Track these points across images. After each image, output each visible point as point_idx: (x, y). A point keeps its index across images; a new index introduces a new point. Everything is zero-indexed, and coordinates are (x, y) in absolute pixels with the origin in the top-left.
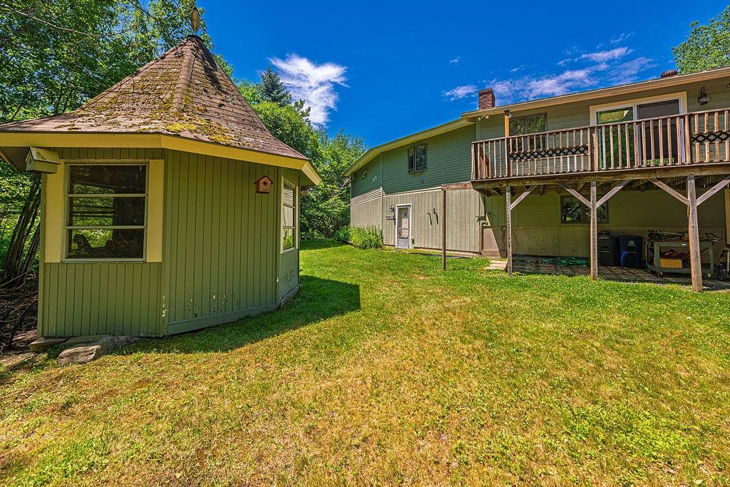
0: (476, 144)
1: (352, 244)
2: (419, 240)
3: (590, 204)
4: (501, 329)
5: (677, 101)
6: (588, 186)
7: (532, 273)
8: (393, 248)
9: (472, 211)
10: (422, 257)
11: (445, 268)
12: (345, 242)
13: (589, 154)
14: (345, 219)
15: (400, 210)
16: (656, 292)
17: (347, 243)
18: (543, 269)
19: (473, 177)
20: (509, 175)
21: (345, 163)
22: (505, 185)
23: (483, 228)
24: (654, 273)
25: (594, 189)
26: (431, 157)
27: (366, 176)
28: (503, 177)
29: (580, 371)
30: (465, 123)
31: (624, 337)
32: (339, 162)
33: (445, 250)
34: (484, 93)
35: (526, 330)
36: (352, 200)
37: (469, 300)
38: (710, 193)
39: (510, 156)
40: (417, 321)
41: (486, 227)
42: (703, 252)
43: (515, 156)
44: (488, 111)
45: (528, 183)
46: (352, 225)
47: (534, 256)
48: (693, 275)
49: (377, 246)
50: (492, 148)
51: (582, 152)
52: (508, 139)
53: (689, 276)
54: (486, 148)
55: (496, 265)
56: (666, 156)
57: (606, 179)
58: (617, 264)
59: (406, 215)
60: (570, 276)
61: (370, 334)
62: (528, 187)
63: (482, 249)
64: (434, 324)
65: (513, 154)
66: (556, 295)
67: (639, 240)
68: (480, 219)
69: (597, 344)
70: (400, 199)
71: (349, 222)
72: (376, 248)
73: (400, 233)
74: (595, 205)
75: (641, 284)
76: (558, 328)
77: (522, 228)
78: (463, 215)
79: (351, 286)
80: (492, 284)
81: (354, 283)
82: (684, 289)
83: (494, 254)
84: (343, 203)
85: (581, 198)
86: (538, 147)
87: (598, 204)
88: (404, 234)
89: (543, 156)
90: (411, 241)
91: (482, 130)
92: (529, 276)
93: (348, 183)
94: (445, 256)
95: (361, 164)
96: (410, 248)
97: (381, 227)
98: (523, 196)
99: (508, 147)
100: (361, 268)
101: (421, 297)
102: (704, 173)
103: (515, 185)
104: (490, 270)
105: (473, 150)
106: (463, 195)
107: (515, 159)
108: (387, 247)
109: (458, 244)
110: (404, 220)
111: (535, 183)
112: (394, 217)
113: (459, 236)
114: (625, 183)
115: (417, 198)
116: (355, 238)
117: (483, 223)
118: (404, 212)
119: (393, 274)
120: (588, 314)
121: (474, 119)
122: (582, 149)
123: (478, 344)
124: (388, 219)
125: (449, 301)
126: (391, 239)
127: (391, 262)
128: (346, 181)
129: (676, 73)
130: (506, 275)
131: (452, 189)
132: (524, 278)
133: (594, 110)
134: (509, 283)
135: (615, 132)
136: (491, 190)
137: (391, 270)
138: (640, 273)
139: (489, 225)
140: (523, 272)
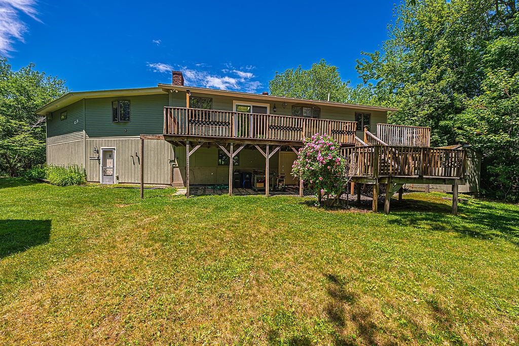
0: (167, 109)
1: (48, 182)
2: (123, 177)
3: (229, 155)
4: (174, 233)
5: (266, 108)
6: (229, 144)
7: (201, 195)
8: (98, 184)
9: (166, 155)
10: (124, 190)
11: (143, 197)
12: (40, 180)
13: (230, 127)
14: (40, 157)
15: (105, 152)
16: (253, 199)
17: (42, 182)
18: (207, 192)
19: (165, 132)
20: (188, 134)
21: (38, 101)
22: (186, 140)
23: (173, 167)
24: (254, 190)
25: (232, 147)
26: (133, 111)
27: (66, 117)
28: (185, 134)
29: (213, 246)
30: (161, 91)
31: (236, 223)
32: (29, 98)
33: (143, 184)
34: (176, 74)
35: (189, 230)
36: (48, 140)
37: (157, 217)
38: (273, 153)
39: (189, 121)
40: (110, 240)
41: (175, 167)
42: (270, 180)
43: (192, 122)
44: (178, 87)
45: (199, 140)
46: (49, 164)
47: (203, 185)
48: (266, 190)
49: (79, 183)
50: (178, 113)
51: (227, 126)
52: (188, 110)
53: (265, 190)
54: (174, 113)
55: (181, 192)
56: (260, 134)
57: (237, 142)
58: (242, 187)
59: (111, 156)
60: (220, 195)
61: (57, 262)
62: (200, 142)
63: (173, 182)
64: (126, 239)
65: (191, 120)
66: (211, 206)
67: (250, 174)
68: (171, 161)
69: (224, 230)
70: (104, 143)
71: (45, 161)
72: (79, 184)
73: (104, 172)
74: (232, 155)
75: (249, 196)
76: (207, 225)
77: (197, 168)
78: (159, 158)
79: (41, 222)
80: (175, 205)
81: (44, 218)
82: (263, 196)
83: (180, 185)
84: (37, 142)
85: (226, 151)
86: (206, 118)
87: (233, 155)
88: (109, 172)
89: (208, 124)
90: (115, 178)
91: (173, 99)
92: (198, 197)
93: (44, 122)
94: (143, 188)
95: (59, 105)
96: (115, 183)
97: (84, 167)
98: (196, 148)
99: (188, 115)
100: (58, 204)
101: (118, 221)
102: (272, 144)
103: (192, 140)
104: (176, 196)
105: (165, 112)
106: (159, 144)
107: (192, 123)
108: (91, 183)
109: (156, 179)
110: (108, 161)
111: (203, 141)
112: (99, 157)
113: (156, 173)
114: (245, 145)
115: (121, 143)
116: (52, 176)
117: (173, 165)
118: (108, 154)
119: (94, 206)
120: (224, 214)
121: (168, 90)
122: (227, 124)
123: (157, 245)
124: (92, 159)
125: (142, 220)
126: (96, 176)
127: (93, 196)
128: (41, 120)
129: (267, 94)
130: (186, 198)
131: (149, 139)
132: (196, 199)
133: (235, 103)
134: (186, 202)
135: (242, 117)
136: (177, 142)
137: (92, 202)
138: (250, 191)
139: (177, 166)
140: (196, 195)
